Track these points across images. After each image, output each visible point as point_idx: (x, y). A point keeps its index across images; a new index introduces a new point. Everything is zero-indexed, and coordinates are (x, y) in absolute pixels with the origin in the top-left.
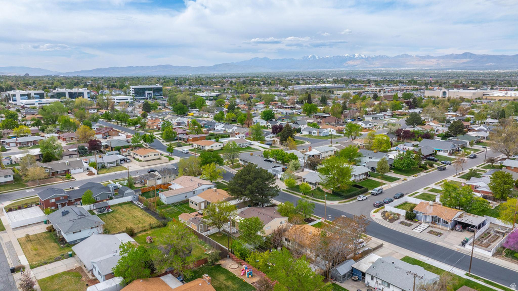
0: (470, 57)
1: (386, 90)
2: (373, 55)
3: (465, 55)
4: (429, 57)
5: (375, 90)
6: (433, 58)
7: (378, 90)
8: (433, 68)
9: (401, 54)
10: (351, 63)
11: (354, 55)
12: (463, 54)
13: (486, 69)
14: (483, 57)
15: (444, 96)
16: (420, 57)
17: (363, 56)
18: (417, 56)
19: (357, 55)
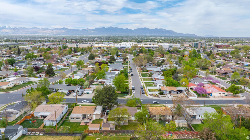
0: (66, 30)
1: (45, 45)
2: (18, 27)
3: (64, 29)
4: (47, 29)
5: (40, 45)
6: (49, 29)
7: (42, 45)
8: (51, 34)
9: (33, 27)
10: (4, 30)
11: (5, 27)
12: (63, 28)
13: (73, 35)
14: (71, 30)
15: (77, 47)
16: (44, 29)
17: (12, 27)
18: (42, 29)
19: (7, 26)
